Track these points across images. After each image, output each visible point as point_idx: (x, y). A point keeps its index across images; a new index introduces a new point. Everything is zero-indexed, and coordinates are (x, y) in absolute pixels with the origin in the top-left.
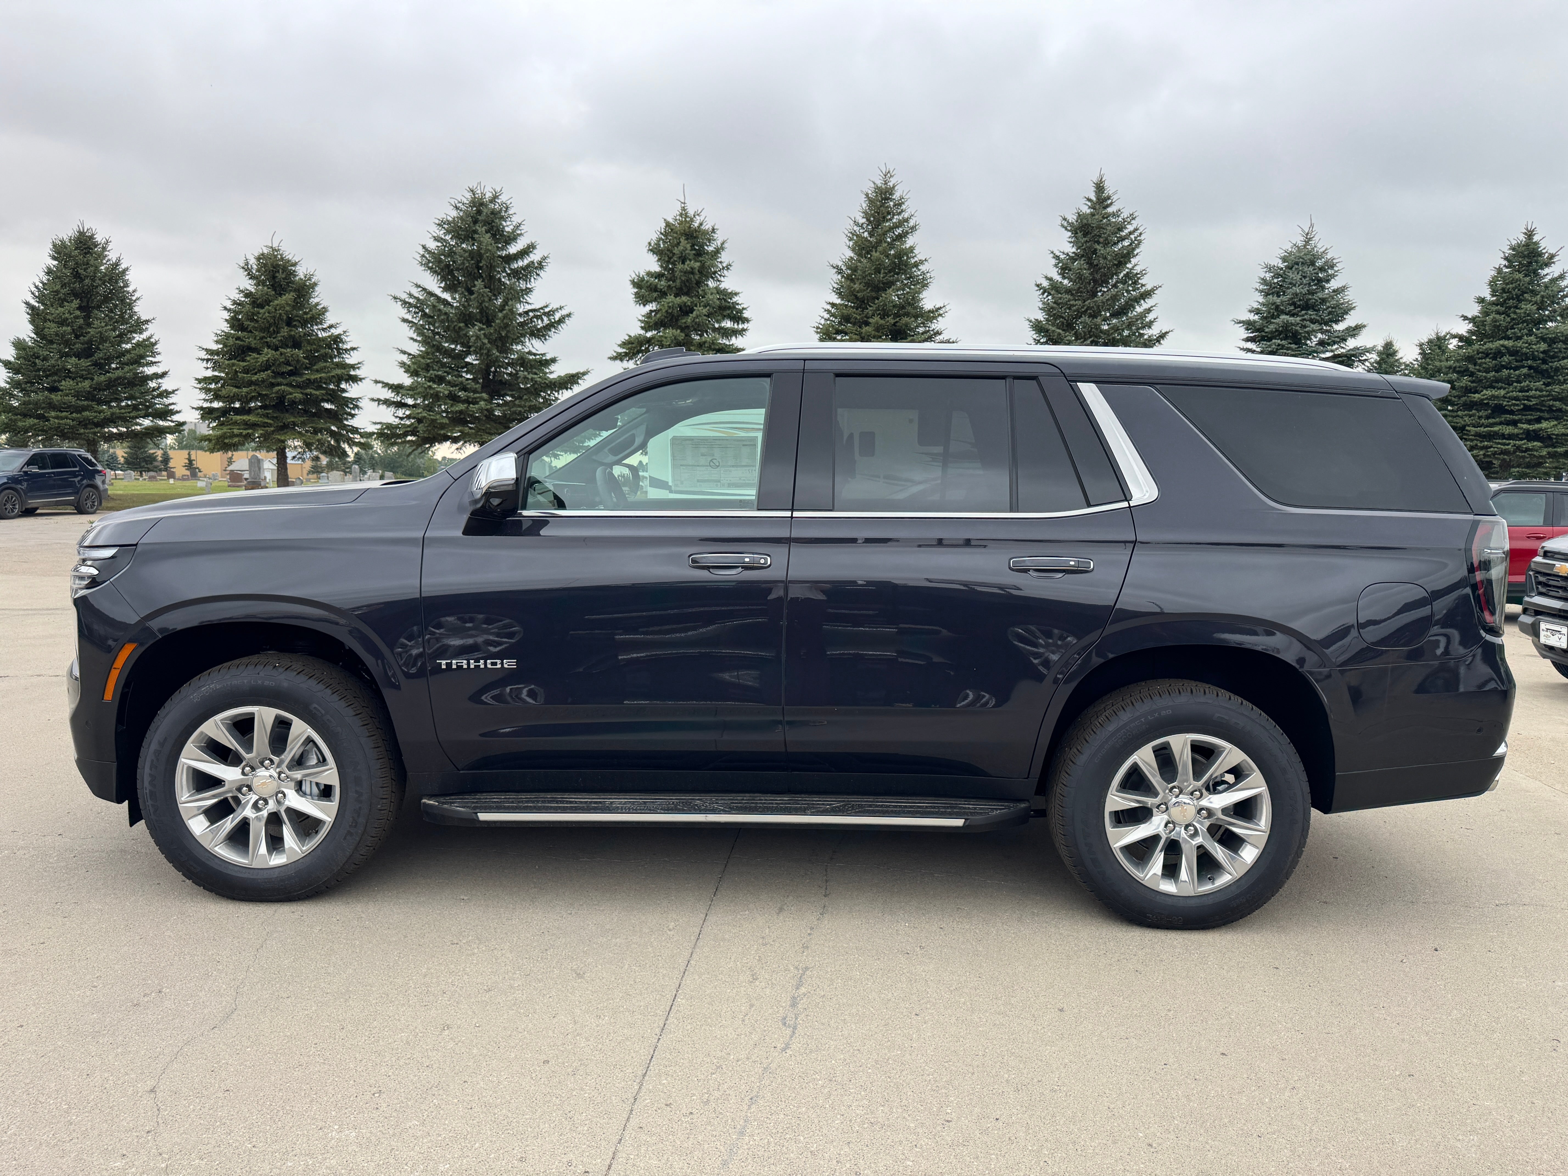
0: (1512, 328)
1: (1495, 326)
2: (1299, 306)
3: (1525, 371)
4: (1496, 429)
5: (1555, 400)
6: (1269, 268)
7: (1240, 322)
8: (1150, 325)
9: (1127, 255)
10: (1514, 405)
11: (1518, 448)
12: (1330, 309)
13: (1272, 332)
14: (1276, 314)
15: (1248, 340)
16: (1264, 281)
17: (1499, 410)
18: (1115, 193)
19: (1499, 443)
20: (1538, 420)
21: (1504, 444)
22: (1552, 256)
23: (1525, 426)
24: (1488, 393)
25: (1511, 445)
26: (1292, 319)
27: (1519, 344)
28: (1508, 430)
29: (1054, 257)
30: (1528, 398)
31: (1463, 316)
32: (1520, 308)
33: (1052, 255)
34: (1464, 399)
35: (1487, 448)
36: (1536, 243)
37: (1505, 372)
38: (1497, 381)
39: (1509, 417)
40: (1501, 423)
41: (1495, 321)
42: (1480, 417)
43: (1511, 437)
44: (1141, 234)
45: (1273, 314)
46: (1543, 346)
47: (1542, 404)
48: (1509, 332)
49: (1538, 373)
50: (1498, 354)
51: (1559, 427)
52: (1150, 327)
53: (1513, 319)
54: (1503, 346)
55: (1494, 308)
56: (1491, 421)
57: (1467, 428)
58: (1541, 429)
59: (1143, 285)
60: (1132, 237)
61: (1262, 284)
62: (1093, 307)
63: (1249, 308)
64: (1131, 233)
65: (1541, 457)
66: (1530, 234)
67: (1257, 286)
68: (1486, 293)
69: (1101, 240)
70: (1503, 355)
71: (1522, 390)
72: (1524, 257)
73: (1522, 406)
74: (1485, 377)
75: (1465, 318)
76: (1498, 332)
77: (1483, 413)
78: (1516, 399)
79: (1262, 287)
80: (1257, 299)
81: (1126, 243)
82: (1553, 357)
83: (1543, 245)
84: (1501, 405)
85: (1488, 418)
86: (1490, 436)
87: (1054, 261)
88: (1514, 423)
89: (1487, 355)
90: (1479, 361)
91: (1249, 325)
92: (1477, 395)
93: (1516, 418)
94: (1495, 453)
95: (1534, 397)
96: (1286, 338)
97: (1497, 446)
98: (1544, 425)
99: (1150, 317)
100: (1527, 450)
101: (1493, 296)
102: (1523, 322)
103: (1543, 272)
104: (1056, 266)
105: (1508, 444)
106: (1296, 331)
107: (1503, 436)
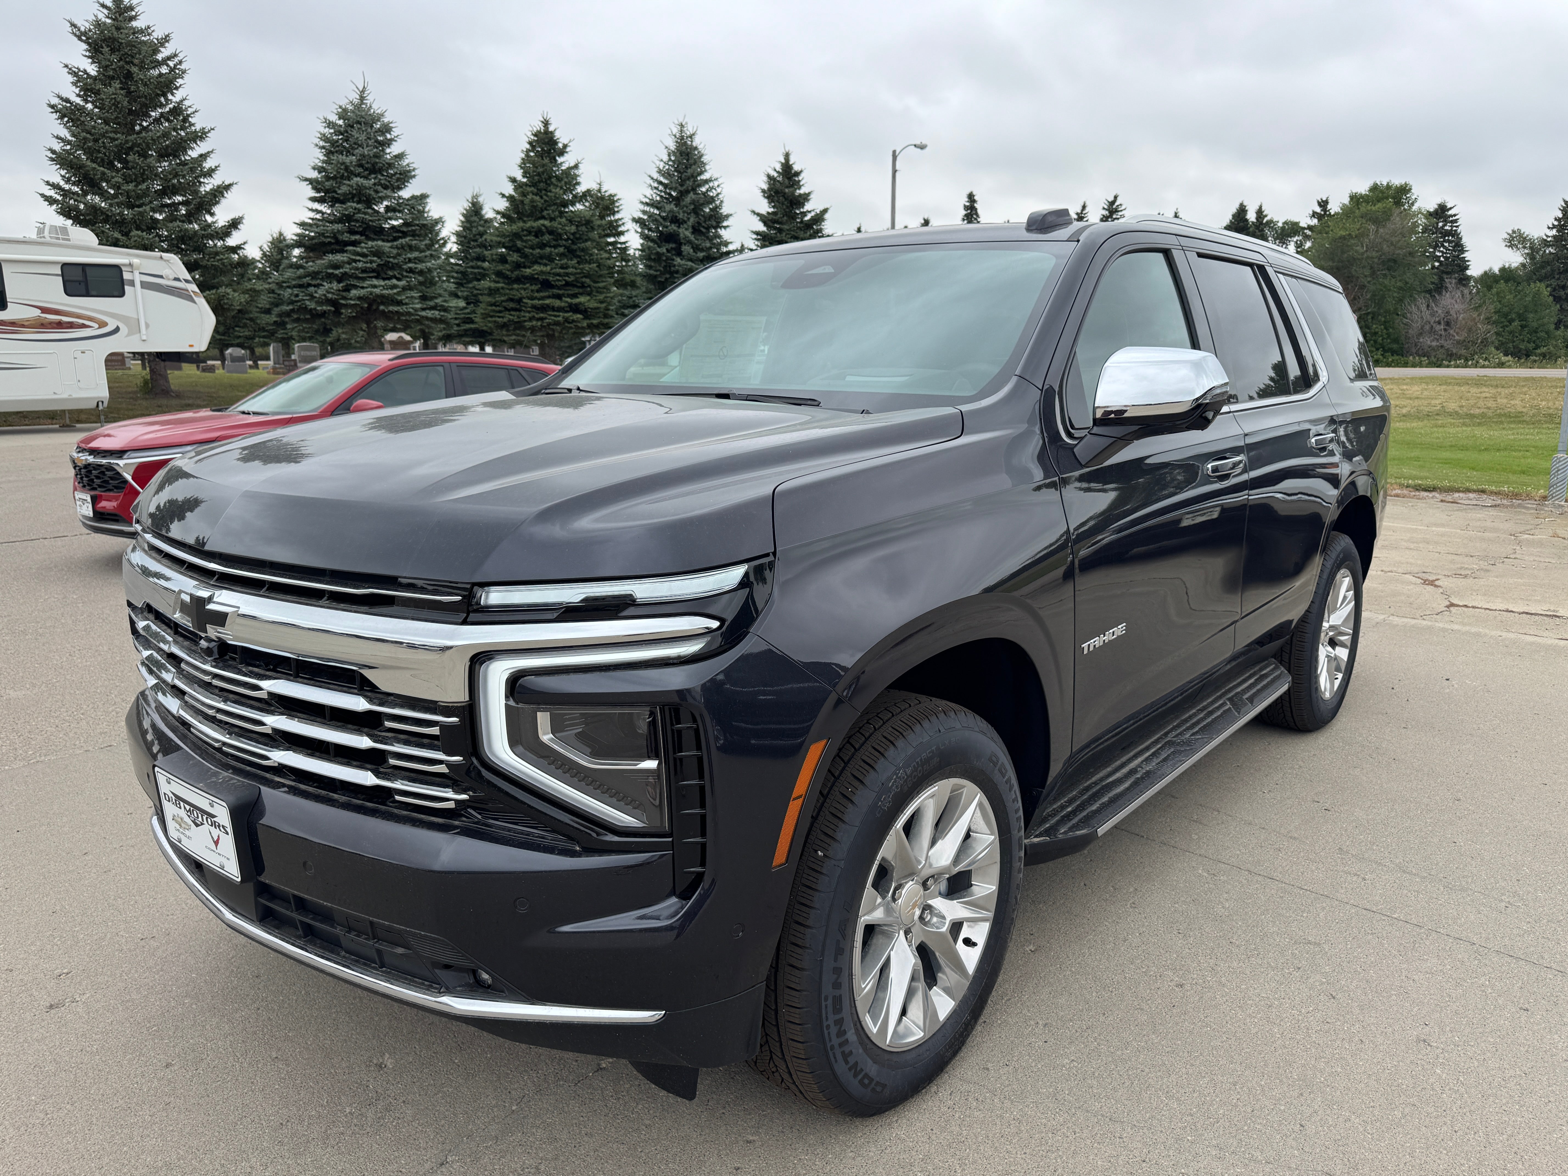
0: (546, 209)
1: (533, 206)
2: (366, 169)
3: (561, 250)
4: (547, 301)
5: (586, 277)
6: (330, 124)
7: (306, 180)
8: (210, 173)
9: (167, 85)
10: (558, 280)
11: (566, 320)
12: (398, 176)
13: (344, 194)
14: (346, 174)
15: (314, 199)
16: (324, 138)
17: (546, 285)
18: (139, 4)
19: (551, 315)
20: (575, 296)
21: (555, 316)
22: (565, 146)
23: (569, 300)
24: (537, 268)
25: (561, 317)
26: (366, 183)
27: (555, 224)
28: (557, 303)
29: (69, 73)
30: (567, 274)
31: (501, 194)
32: (550, 191)
33: (66, 70)
34: (516, 273)
35: (542, 319)
36: (552, 133)
37: (548, 250)
38: (541, 257)
39: (556, 291)
40: (549, 297)
41: (532, 201)
42: (532, 291)
43: (560, 309)
44: (180, 62)
45: (343, 175)
46: (573, 229)
47: (576, 280)
48: (545, 213)
49: (571, 253)
50: (538, 233)
51: (592, 301)
52: (210, 176)
53: (545, 201)
54: (543, 225)
55: (529, 189)
56: (542, 294)
57: (524, 300)
58: (580, 303)
59: (193, 125)
60: (171, 64)
61: (321, 139)
62: (140, 144)
63: (313, 164)
64: (169, 58)
65: (583, 328)
66: (546, 123)
67: (317, 141)
68: (519, 175)
69: (136, 61)
70: (543, 234)
71: (562, 268)
72: (545, 143)
73: (564, 282)
74: (532, 254)
75: (503, 196)
76: (536, 213)
77: (534, 287)
78: (559, 275)
79: (322, 143)
80: (317, 156)
81: (164, 70)
82: (580, 238)
83: (557, 135)
84: (547, 280)
85: (538, 291)
86: (544, 309)
87: (71, 79)
88: (559, 297)
89: (529, 232)
90: (525, 238)
91: (315, 184)
92: (528, 270)
93: (561, 292)
94: (549, 324)
95: (571, 274)
96: (358, 202)
97: (550, 318)
98: (582, 299)
99: (208, 164)
100: (573, 321)
101: (524, 177)
102: (555, 204)
103: (560, 160)
104: (74, 84)
105: (559, 316)
106: (370, 195)
107: (553, 309)
